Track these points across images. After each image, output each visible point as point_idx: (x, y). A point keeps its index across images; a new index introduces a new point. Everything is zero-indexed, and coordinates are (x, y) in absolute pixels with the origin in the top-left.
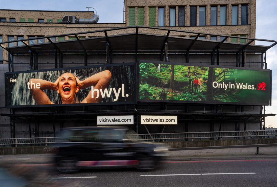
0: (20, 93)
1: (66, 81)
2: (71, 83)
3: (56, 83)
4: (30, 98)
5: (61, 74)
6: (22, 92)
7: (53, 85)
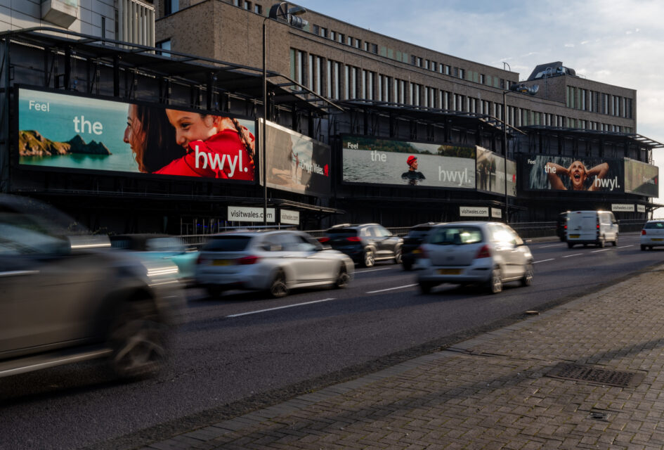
0: (537, 176)
1: (577, 169)
2: (581, 171)
3: (569, 169)
4: (547, 182)
5: (573, 161)
6: (540, 175)
7: (566, 171)
